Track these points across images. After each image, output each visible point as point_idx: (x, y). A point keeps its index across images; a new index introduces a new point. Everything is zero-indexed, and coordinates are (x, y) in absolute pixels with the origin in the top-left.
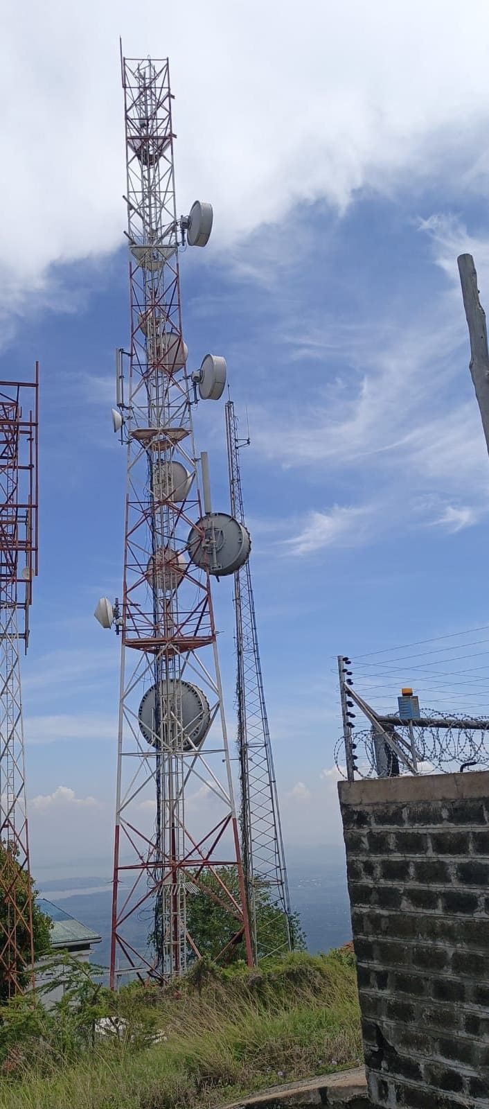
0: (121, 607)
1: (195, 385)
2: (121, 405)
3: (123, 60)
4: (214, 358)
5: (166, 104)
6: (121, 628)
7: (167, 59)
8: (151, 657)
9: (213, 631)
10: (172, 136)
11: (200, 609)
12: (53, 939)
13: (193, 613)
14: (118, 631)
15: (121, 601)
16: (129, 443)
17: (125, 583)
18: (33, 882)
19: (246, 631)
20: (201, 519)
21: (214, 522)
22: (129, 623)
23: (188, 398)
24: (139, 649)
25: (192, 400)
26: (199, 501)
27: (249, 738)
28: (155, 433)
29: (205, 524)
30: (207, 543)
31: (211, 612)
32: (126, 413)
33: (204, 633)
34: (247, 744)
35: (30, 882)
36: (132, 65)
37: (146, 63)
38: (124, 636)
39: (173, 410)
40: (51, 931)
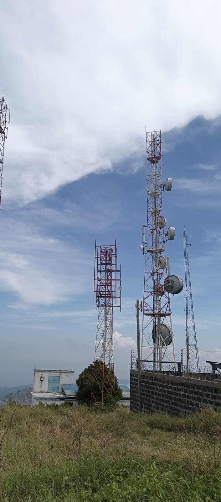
0: (143, 304)
1: (166, 236)
2: (144, 243)
3: (147, 133)
4: (171, 228)
5: (159, 145)
6: (142, 310)
7: (160, 131)
8: (153, 317)
9: (170, 312)
10: (161, 155)
11: (167, 305)
12: (123, 396)
13: (164, 306)
14: (142, 311)
15: (143, 302)
16: (146, 254)
17: (144, 296)
18: (117, 380)
19: (190, 308)
20: (167, 278)
21: (171, 278)
22: (145, 308)
23: (164, 240)
24: (149, 316)
25: (165, 240)
26: (167, 272)
27: (190, 343)
28: (154, 250)
29: (168, 279)
30: (169, 285)
31: (169, 306)
32: (145, 245)
33: (168, 312)
34: (189, 344)
35: (116, 380)
36: (149, 134)
37: (154, 133)
38: (143, 312)
39: (159, 244)
40: (122, 394)
